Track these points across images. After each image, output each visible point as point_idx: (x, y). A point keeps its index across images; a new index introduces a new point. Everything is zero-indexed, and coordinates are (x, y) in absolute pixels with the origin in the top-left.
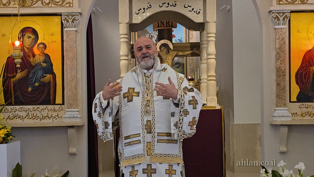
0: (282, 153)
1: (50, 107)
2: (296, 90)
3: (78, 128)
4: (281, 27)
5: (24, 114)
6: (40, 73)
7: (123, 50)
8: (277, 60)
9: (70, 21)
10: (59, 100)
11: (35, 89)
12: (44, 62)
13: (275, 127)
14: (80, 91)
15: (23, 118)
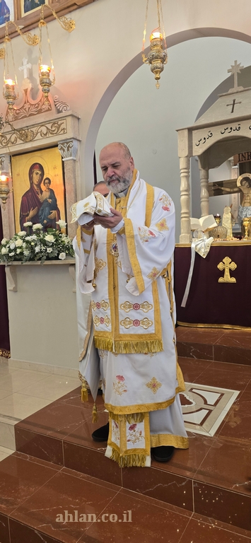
6: (47, 209)
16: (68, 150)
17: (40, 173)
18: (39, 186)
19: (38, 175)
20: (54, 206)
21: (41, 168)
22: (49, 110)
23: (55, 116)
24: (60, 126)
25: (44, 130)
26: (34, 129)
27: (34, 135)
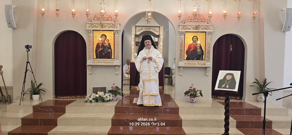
0: (181, 75)
2: (186, 56)
3: (119, 66)
4: (182, 36)
5: (102, 61)
6: (107, 49)
7: (133, 43)
8: (180, 47)
10: (113, 57)
11: (105, 54)
12: (108, 45)
13: (179, 67)
14: (119, 55)
15: (102, 63)
16: (117, 33)
17: (105, 37)
18: (104, 41)
19: (104, 38)
20: (110, 48)
21: (105, 36)
22: (111, 20)
23: (113, 23)
24: (115, 26)
25: (109, 26)
26: (105, 25)
27: (105, 27)
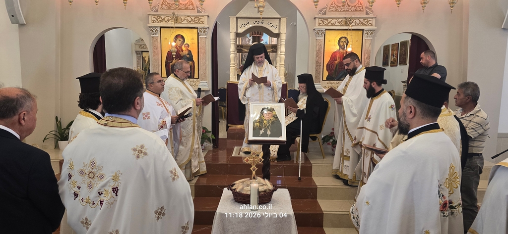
1: (191, 80)
3: (207, 91)
4: (320, 38)
7: (232, 48)
8: (317, 57)
9: (203, 32)
12: (188, 54)
14: (208, 72)
17: (182, 40)
19: (181, 42)
21: (183, 37)
22: (193, 9)
23: (196, 14)
24: (200, 19)
25: (189, 19)
26: (182, 17)
27: (182, 21)
